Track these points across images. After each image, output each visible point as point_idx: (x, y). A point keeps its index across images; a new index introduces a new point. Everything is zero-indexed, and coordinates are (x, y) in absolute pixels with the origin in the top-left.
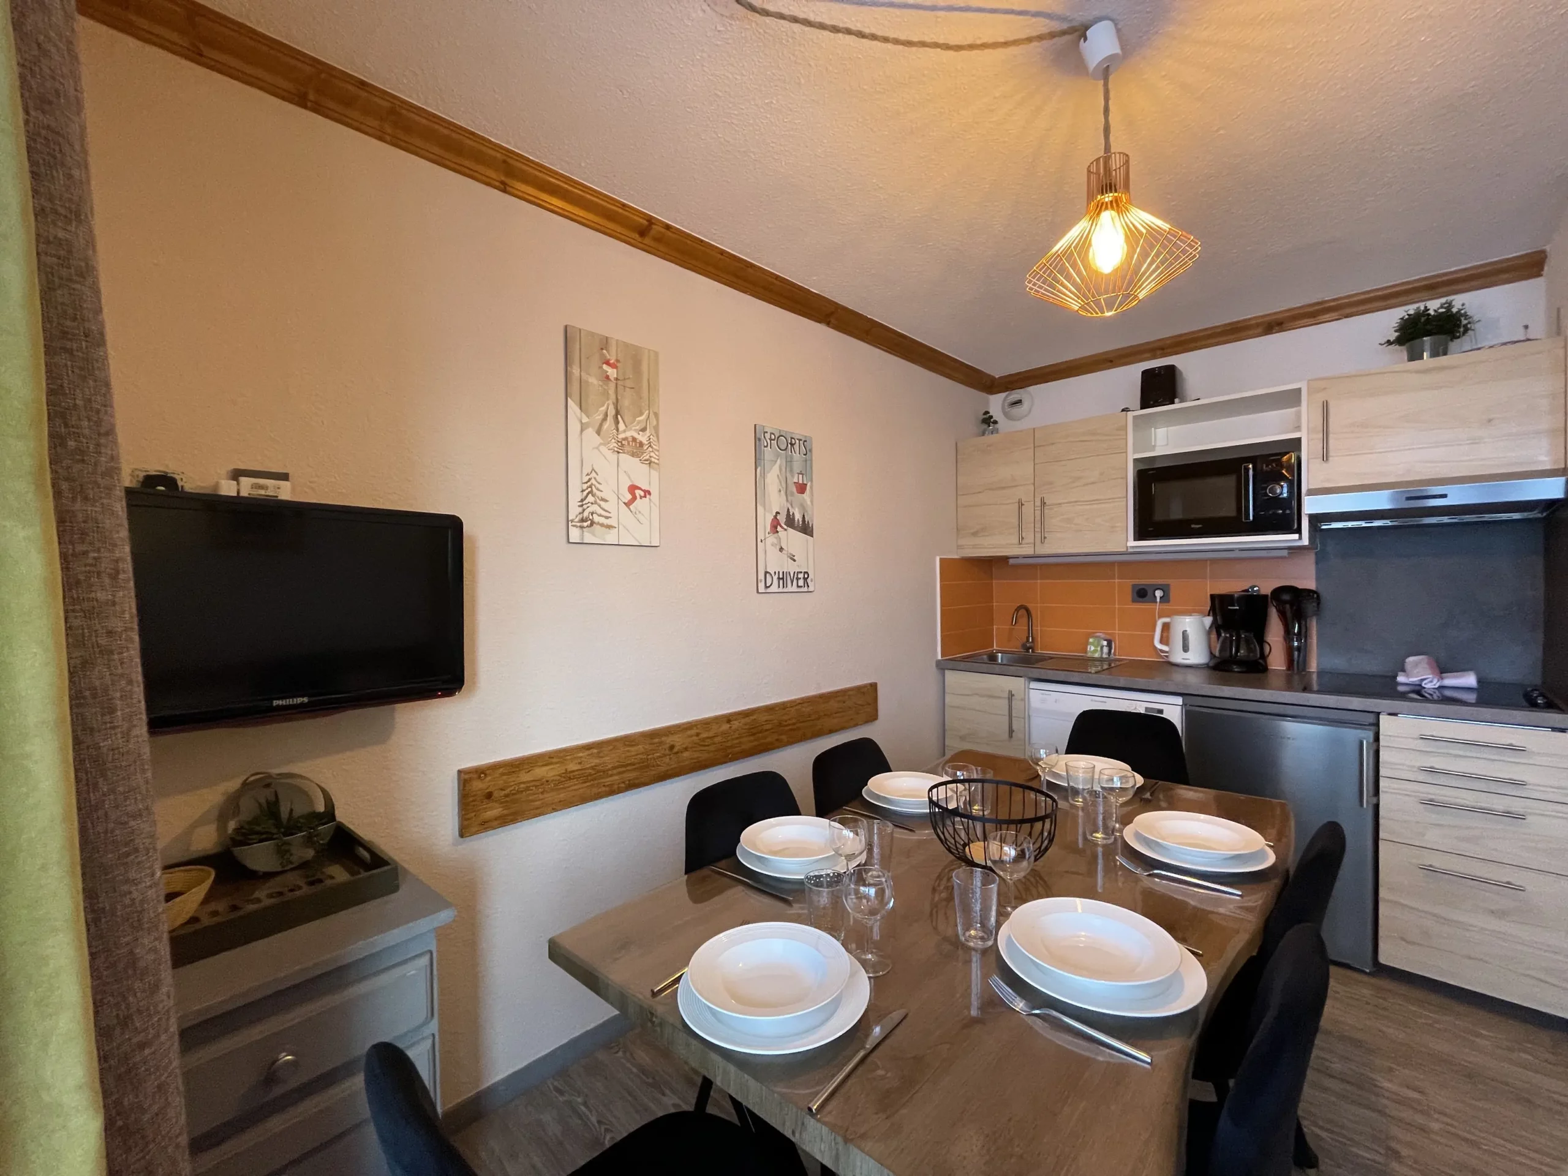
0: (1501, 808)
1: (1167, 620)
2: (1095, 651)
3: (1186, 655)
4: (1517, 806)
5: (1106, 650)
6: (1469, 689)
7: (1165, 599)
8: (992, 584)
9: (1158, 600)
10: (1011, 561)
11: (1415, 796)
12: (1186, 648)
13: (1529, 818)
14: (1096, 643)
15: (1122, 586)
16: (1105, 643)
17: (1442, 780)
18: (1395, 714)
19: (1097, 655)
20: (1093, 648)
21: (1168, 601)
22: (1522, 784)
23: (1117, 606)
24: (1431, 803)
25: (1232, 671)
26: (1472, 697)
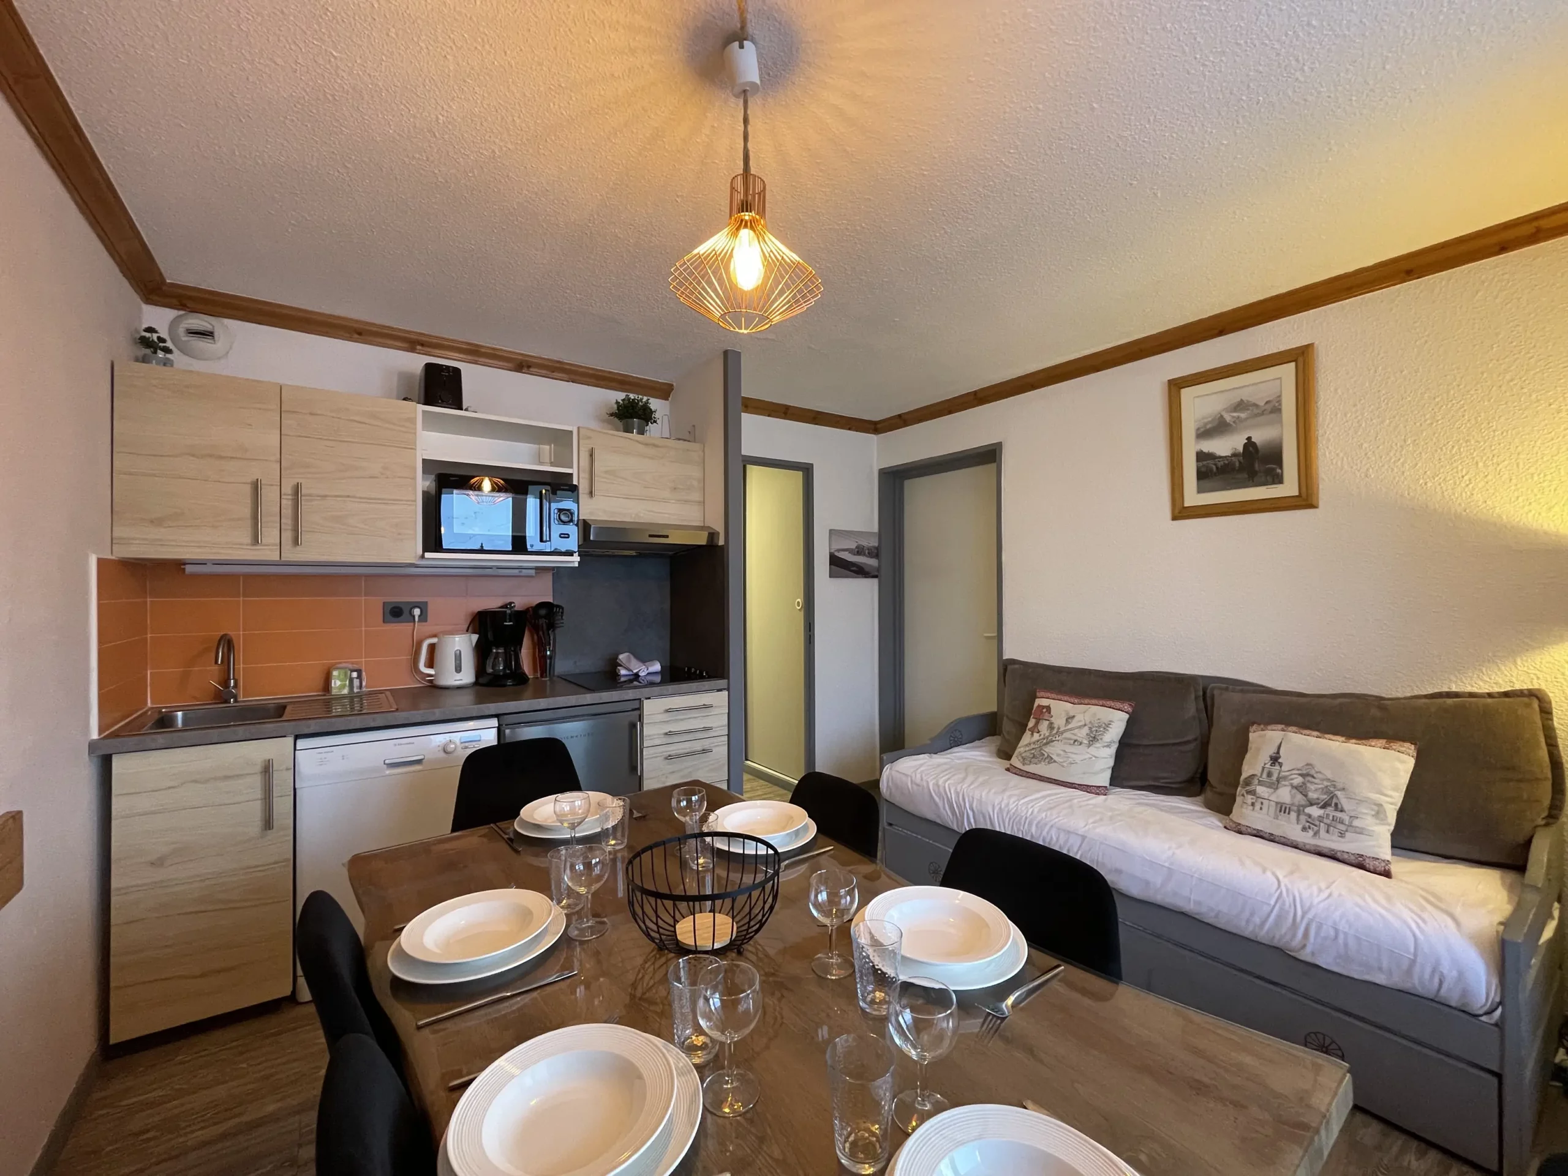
0: (699, 748)
1: (434, 640)
2: (343, 687)
3: (458, 676)
4: (706, 744)
5: (356, 682)
6: (656, 673)
7: (423, 617)
8: (146, 602)
9: (417, 618)
10: (189, 569)
11: (661, 756)
12: (458, 669)
13: (714, 750)
14: (342, 677)
15: (372, 605)
16: (355, 674)
17: (676, 739)
18: (649, 698)
19: (346, 691)
20: (338, 683)
21: (426, 621)
22: (710, 729)
23: (363, 629)
24: (669, 758)
25: (505, 686)
26: (658, 679)
